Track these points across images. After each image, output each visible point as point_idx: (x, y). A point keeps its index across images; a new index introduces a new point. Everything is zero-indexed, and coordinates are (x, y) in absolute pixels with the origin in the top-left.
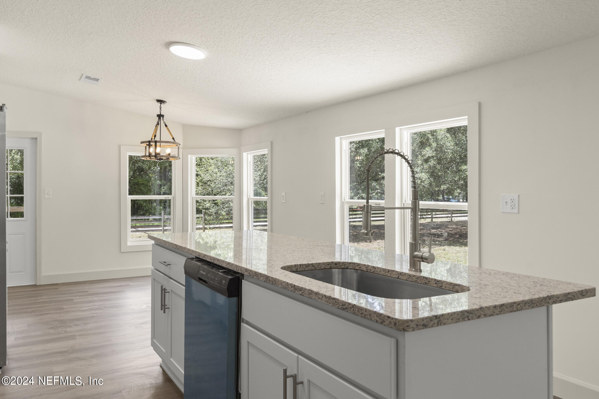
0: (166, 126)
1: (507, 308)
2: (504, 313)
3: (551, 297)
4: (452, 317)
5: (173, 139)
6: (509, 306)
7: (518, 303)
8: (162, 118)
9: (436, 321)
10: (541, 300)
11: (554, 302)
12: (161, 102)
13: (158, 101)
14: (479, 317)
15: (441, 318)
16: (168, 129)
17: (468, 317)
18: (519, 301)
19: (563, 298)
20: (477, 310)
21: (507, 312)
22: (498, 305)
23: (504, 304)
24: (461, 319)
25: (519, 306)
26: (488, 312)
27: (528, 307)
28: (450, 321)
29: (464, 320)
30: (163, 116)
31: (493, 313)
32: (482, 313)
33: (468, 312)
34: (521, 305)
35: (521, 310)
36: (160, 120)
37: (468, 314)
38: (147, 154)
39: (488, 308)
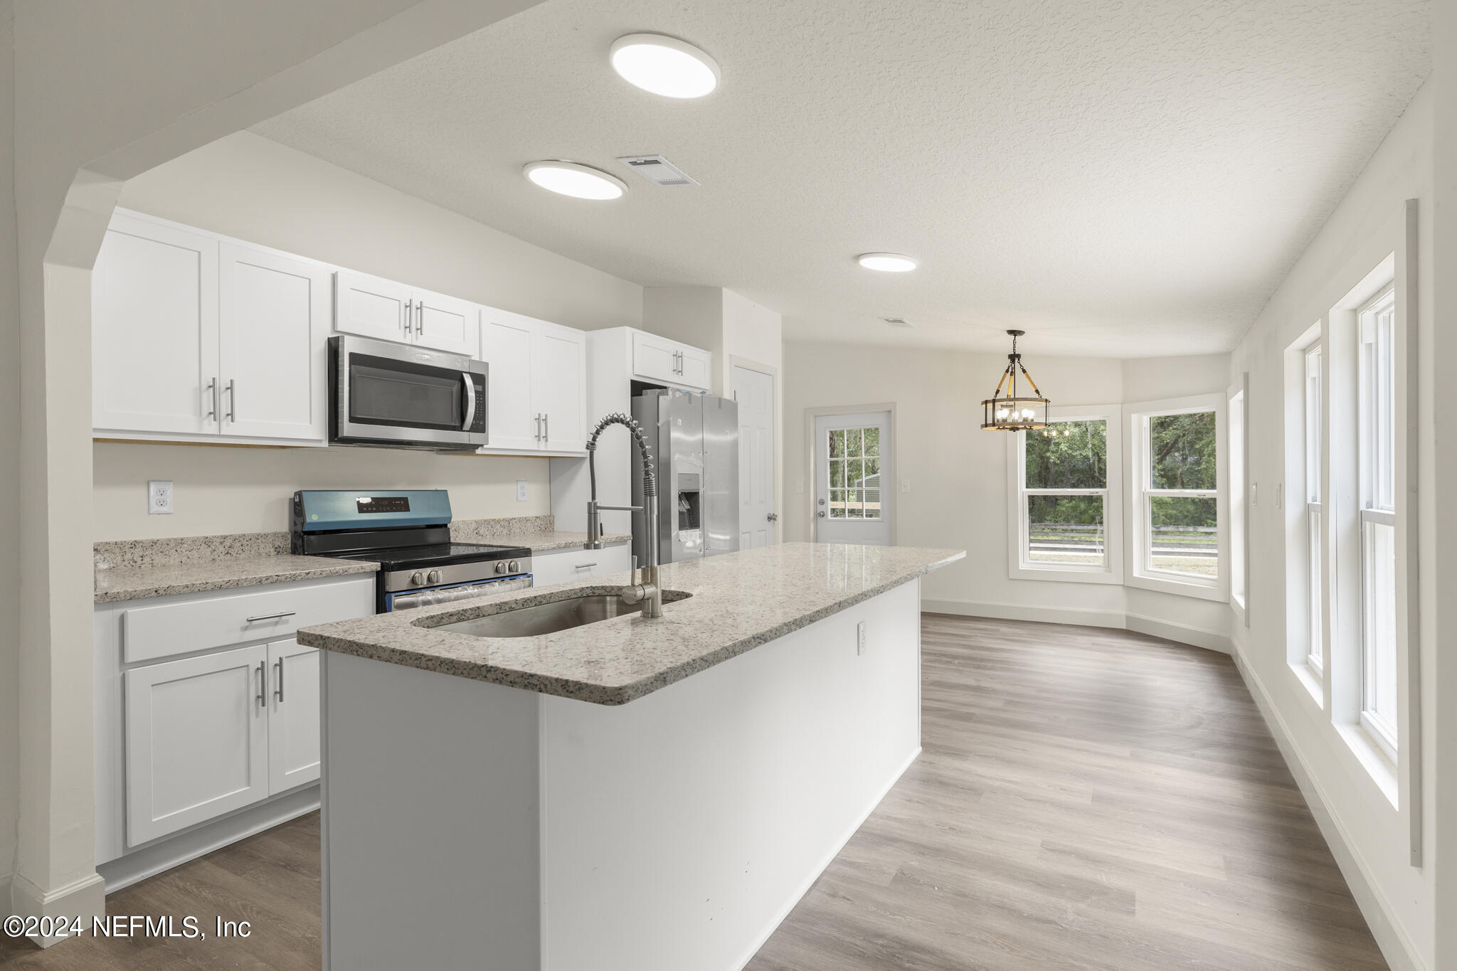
0: (1024, 371)
1: (410, 658)
2: (406, 665)
3: (492, 669)
4: (338, 644)
5: (1037, 391)
6: (414, 658)
7: (428, 658)
8: (1016, 360)
9: (321, 642)
10: (470, 667)
11: (497, 679)
12: (1014, 333)
13: (1011, 332)
14: (371, 657)
15: (326, 640)
16: (1028, 376)
17: (357, 651)
18: (432, 656)
19: (517, 680)
20: (369, 646)
21: (411, 665)
22: (398, 650)
23: (406, 651)
24: (349, 651)
25: (430, 663)
26: (385, 655)
27: (445, 670)
28: (336, 648)
29: (351, 652)
30: (1019, 356)
31: (389, 658)
32: (375, 652)
33: (357, 645)
34: (433, 662)
35: (435, 670)
36: (1014, 363)
37: (357, 648)
38: (990, 421)
39: (384, 649)
